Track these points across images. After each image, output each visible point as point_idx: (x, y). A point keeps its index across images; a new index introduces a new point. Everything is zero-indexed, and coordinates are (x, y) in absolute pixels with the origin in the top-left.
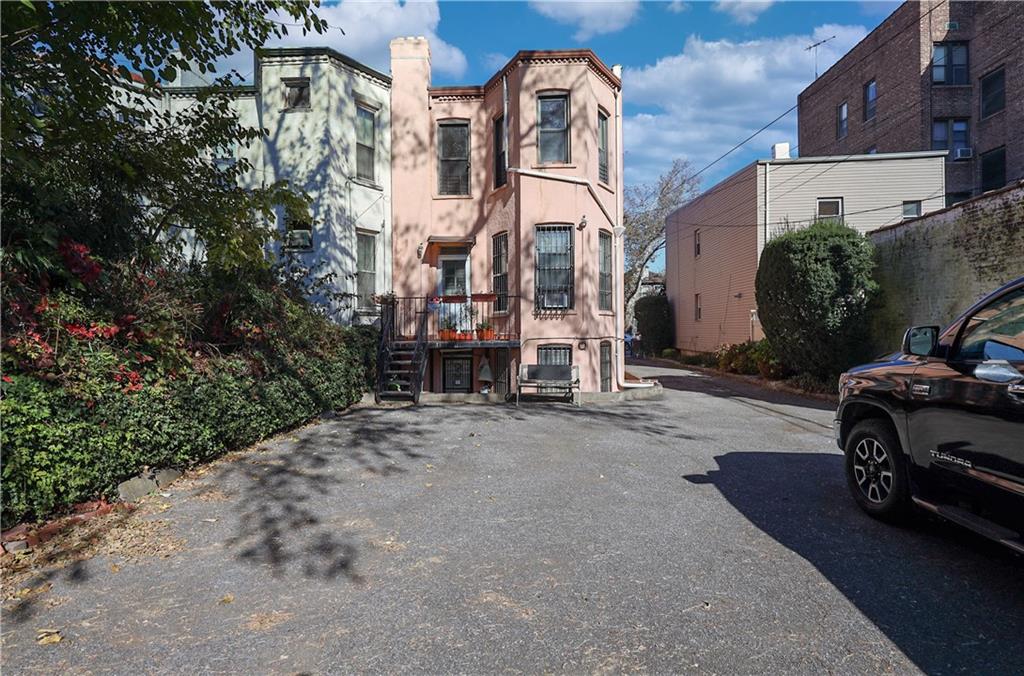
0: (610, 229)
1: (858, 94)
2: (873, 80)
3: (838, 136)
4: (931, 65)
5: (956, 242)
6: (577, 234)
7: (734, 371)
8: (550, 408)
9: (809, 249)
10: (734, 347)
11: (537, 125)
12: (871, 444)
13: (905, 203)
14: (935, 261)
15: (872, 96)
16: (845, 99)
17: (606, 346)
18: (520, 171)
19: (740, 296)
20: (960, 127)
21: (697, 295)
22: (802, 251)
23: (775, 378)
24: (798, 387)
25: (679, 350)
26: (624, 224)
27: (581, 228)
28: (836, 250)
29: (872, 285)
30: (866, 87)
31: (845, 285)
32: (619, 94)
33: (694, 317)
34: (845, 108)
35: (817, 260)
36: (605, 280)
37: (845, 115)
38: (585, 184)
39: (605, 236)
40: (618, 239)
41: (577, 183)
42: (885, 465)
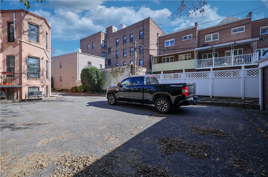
0: (48, 60)
1: (91, 44)
2: (94, 42)
3: (88, 50)
4: (102, 44)
5: (111, 73)
6: (41, 61)
7: (73, 92)
8: (38, 101)
9: (92, 71)
10: (72, 87)
11: (28, 31)
12: (111, 97)
13: (100, 65)
14: (108, 75)
15: (93, 45)
16: (89, 44)
17: (47, 87)
18: (22, 41)
19: (73, 77)
20: (106, 54)
21: (60, 77)
22: (91, 71)
23: (83, 93)
24: (88, 94)
25: (54, 89)
26: (51, 60)
27: (42, 59)
28: (96, 71)
29: (101, 77)
30: (93, 43)
31: (98, 77)
32: (50, 30)
33: (60, 81)
34: (89, 45)
35: (93, 73)
36: (47, 72)
37: (89, 47)
38: (44, 49)
39: (47, 61)
40: (50, 63)
41: (41, 48)
42: (113, 99)
